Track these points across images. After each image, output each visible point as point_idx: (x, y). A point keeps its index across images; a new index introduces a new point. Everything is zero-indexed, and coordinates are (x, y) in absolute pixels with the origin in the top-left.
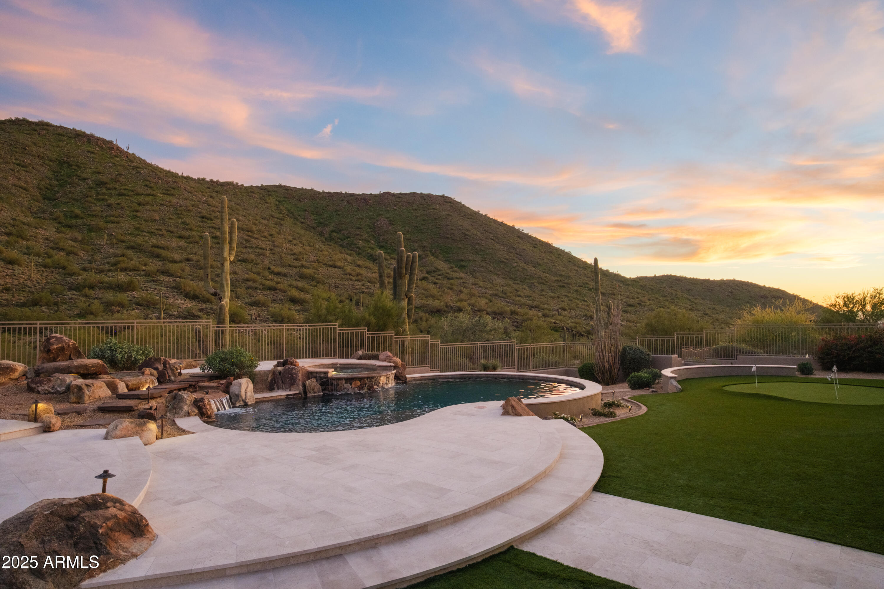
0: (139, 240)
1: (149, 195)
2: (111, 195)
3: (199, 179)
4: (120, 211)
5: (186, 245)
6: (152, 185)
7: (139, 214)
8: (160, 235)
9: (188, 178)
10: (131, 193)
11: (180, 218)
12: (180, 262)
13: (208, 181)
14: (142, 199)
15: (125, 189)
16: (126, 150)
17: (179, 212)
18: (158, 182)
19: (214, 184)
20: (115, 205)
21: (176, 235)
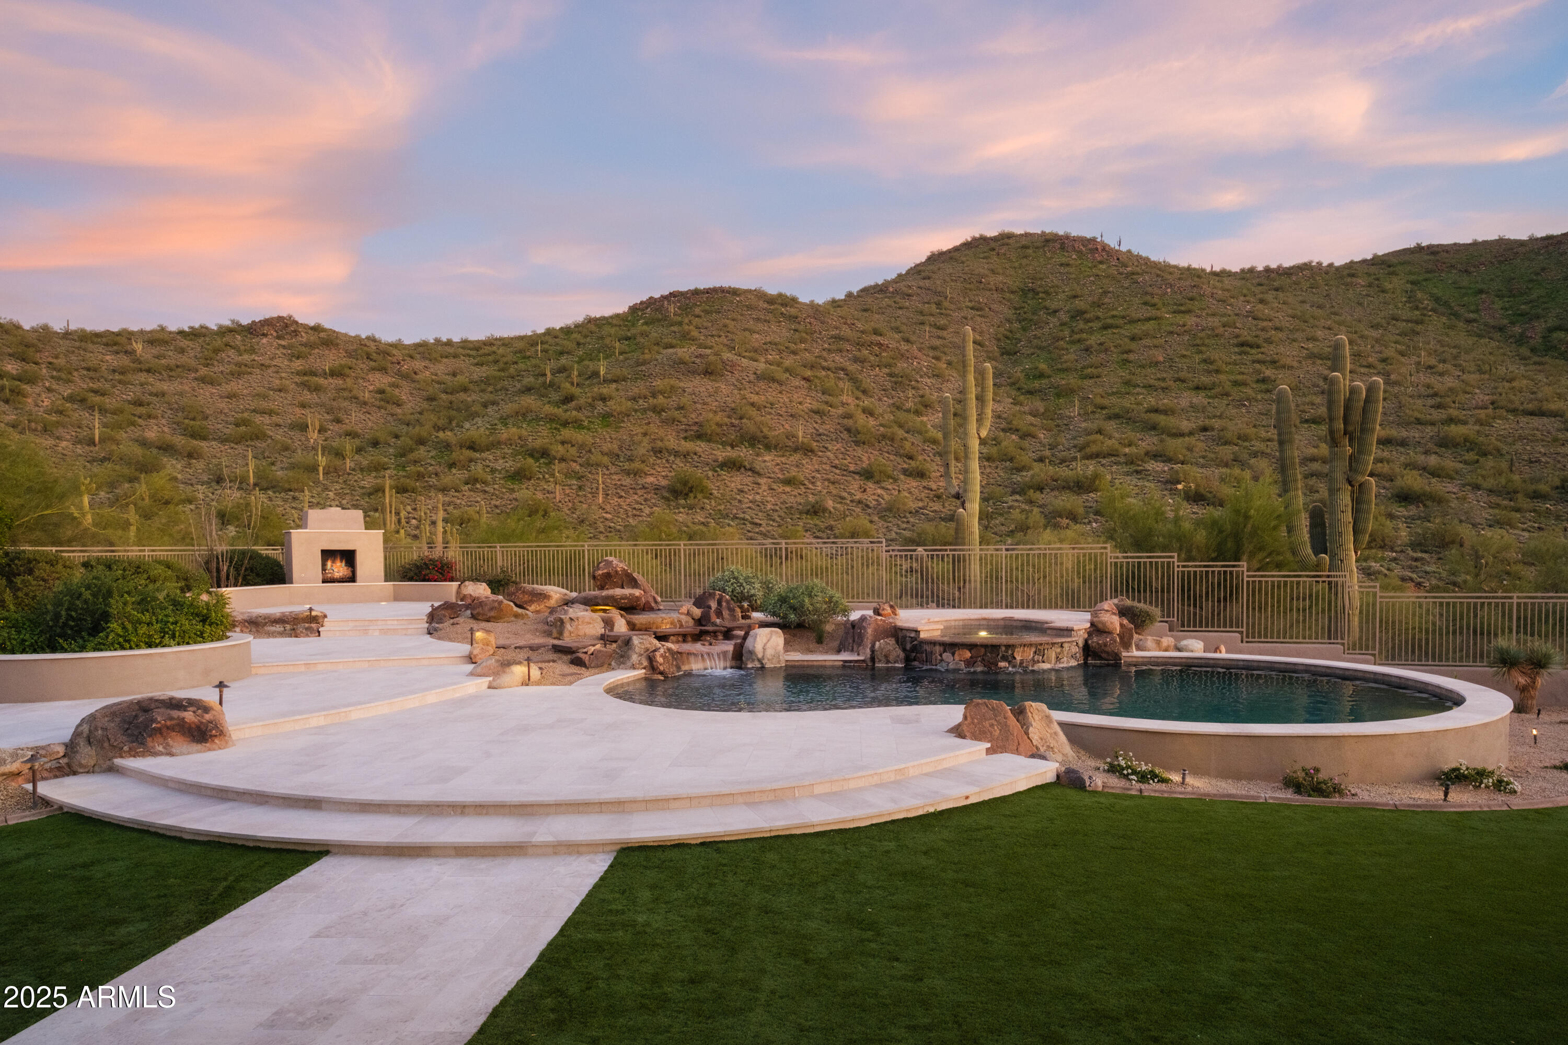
0: (1127, 402)
1: (1149, 319)
2: (1091, 331)
3: (1243, 271)
4: (1103, 356)
5: (1205, 401)
6: (1156, 300)
7: (1131, 357)
8: (1163, 389)
9: (1223, 274)
10: (1121, 321)
11: (1201, 352)
12: (1191, 434)
13: (1260, 272)
14: (1138, 329)
15: (1113, 316)
16: (1117, 248)
17: (1198, 342)
18: (1166, 293)
19: (1273, 275)
20: (1096, 346)
21: (1191, 384)
